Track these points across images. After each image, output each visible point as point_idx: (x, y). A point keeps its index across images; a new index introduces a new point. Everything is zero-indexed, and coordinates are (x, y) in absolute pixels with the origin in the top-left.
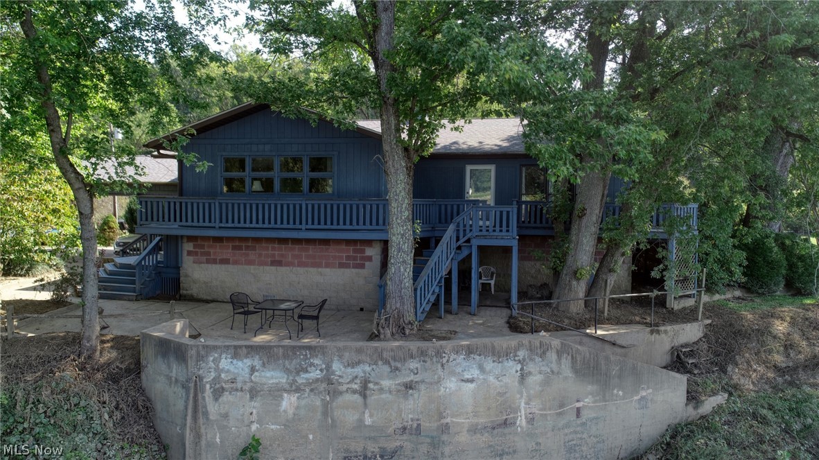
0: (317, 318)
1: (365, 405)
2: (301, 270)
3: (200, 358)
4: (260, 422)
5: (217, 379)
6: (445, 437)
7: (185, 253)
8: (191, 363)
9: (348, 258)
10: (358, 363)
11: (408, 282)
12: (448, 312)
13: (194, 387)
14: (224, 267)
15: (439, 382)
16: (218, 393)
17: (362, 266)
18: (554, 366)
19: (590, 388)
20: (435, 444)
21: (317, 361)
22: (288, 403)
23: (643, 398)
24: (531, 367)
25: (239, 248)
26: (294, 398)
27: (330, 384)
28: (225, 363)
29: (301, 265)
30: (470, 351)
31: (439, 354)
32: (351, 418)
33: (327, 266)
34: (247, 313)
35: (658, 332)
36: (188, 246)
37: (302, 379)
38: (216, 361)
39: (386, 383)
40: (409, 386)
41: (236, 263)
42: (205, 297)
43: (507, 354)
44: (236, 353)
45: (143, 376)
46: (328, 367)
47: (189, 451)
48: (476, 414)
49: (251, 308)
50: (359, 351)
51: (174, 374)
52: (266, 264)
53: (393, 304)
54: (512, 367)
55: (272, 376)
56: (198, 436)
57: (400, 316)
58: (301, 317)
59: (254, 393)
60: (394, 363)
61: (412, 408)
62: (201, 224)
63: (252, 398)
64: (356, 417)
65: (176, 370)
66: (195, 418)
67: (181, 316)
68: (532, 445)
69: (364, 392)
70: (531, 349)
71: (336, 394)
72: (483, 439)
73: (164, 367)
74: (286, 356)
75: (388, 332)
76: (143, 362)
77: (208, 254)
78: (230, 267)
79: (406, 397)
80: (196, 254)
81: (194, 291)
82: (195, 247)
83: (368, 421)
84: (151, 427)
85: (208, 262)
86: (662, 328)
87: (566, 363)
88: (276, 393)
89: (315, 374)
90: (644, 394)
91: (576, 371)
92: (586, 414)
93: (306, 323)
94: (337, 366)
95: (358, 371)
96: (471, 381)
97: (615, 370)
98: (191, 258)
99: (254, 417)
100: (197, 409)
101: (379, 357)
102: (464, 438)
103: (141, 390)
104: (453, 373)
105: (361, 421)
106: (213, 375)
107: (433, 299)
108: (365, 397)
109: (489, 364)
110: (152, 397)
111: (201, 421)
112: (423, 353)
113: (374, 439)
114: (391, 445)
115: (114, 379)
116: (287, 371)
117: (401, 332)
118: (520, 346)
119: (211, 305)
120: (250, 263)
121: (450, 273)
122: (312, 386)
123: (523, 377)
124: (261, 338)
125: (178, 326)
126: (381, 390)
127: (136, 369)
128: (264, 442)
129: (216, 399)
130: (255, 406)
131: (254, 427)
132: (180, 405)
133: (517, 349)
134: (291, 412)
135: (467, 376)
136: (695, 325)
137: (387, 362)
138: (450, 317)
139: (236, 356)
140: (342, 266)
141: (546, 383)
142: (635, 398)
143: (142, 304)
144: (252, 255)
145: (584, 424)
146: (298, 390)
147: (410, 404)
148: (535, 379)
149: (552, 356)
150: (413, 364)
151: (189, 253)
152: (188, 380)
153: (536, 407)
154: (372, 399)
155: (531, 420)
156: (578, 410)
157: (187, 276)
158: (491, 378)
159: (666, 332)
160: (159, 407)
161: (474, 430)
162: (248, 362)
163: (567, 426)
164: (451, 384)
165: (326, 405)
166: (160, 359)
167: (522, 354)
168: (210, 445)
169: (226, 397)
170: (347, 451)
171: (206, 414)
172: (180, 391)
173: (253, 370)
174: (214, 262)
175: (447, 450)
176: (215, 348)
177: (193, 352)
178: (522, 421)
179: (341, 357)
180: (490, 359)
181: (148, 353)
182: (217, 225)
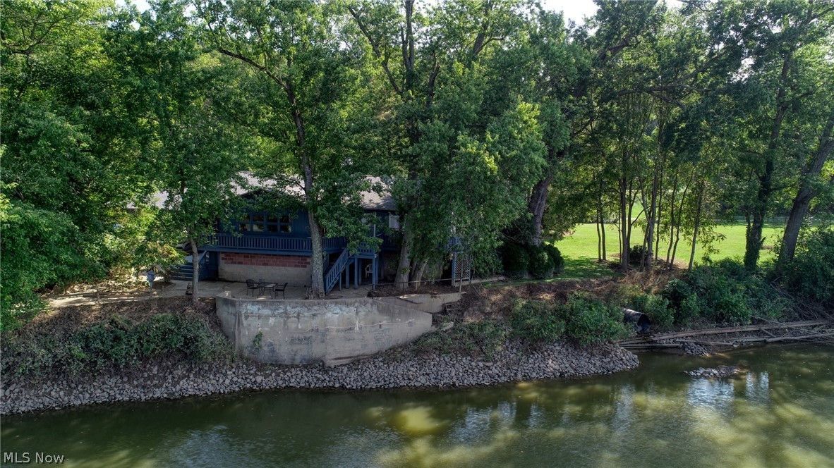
0: (283, 290)
1: (299, 321)
2: (277, 268)
3: (240, 305)
4: (262, 327)
5: (246, 312)
6: (327, 333)
7: (221, 259)
8: (237, 307)
9: (299, 262)
10: (297, 307)
11: (320, 277)
12: (345, 288)
13: (238, 316)
14: (240, 265)
15: (325, 314)
16: (247, 317)
17: (305, 267)
18: (370, 309)
19: (385, 317)
20: (324, 335)
21: (281, 306)
22: (272, 321)
23: (410, 322)
24: (360, 309)
25: (247, 257)
26: (273, 319)
27: (286, 314)
28: (249, 307)
29: (277, 265)
30: (336, 303)
31: (325, 304)
32: (294, 326)
33: (289, 266)
34: (253, 288)
35: (435, 297)
36: (222, 256)
37: (276, 312)
38: (246, 306)
39: (306, 314)
40: (314, 315)
41: (245, 264)
42: (231, 280)
43: (350, 304)
44: (253, 303)
45: (217, 313)
46: (286, 309)
47: (237, 337)
48: (339, 325)
49: (255, 285)
50: (296, 303)
51: (230, 311)
52: (260, 265)
53: (315, 285)
54: (353, 309)
55: (266, 312)
56: (240, 332)
57: (317, 290)
58: (276, 290)
59: (259, 317)
60: (309, 308)
61: (315, 323)
62: (230, 246)
63: (259, 319)
64: (296, 325)
65: (231, 309)
66: (239, 326)
67: (227, 290)
68: (361, 337)
69: (298, 317)
70: (360, 303)
71: (288, 318)
72: (341, 334)
73: (226, 309)
74: (271, 305)
75: (312, 296)
76: (217, 307)
77: (232, 259)
78: (243, 266)
79: (313, 319)
80: (226, 259)
81: (225, 277)
82: (226, 256)
83: (300, 327)
84: (222, 330)
85: (232, 263)
86: (438, 295)
87: (375, 308)
88: (267, 317)
89: (281, 311)
90: (411, 320)
91: (379, 311)
92: (383, 327)
93: (279, 292)
94: (288, 308)
95: (296, 310)
96: (337, 314)
97: (397, 311)
98: (224, 261)
99: (260, 326)
100: (239, 322)
101: (303, 305)
102: (334, 333)
103: (217, 317)
104: (330, 311)
105: (297, 327)
106: (245, 311)
107: (335, 282)
108: (299, 319)
109: (344, 308)
110: (221, 319)
111: (241, 326)
112: (319, 304)
113: (302, 333)
114: (308, 336)
115: (207, 313)
116: (271, 310)
117: (318, 296)
118: (356, 301)
119: (235, 284)
120: (253, 264)
121: (345, 271)
122: (280, 315)
123: (357, 313)
124: (261, 299)
125: (227, 294)
126: (305, 316)
127: (215, 309)
128: (264, 334)
129: (246, 319)
130: (260, 322)
131: (260, 329)
132: (233, 321)
133: (354, 303)
134: (272, 324)
135: (335, 312)
136: (456, 294)
137: (306, 307)
138: (344, 290)
139: (253, 304)
140: (296, 266)
141: (367, 315)
142: (407, 322)
143: (209, 284)
144: (253, 260)
145: (382, 331)
146: (275, 316)
147: (315, 321)
148: (362, 314)
149: (369, 305)
150: (316, 308)
151: (223, 259)
152: (236, 313)
153: (362, 324)
154: (301, 319)
155: (360, 328)
156: (380, 325)
157: (222, 270)
158: (345, 313)
159: (439, 297)
160: (224, 323)
161: (338, 331)
162: (258, 307)
163: (376, 331)
164: (329, 315)
165: (285, 321)
166: (224, 306)
167: (356, 305)
168: (244, 335)
169: (250, 319)
170: (292, 337)
171: (243, 324)
172: (233, 317)
173: (259, 309)
174: (235, 263)
175: (328, 338)
176: (245, 302)
177: (238, 303)
178: (357, 328)
179: (290, 305)
180: (344, 306)
181: (219, 304)
182: (238, 247)
